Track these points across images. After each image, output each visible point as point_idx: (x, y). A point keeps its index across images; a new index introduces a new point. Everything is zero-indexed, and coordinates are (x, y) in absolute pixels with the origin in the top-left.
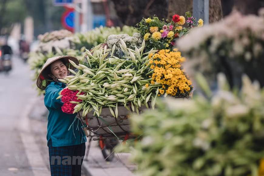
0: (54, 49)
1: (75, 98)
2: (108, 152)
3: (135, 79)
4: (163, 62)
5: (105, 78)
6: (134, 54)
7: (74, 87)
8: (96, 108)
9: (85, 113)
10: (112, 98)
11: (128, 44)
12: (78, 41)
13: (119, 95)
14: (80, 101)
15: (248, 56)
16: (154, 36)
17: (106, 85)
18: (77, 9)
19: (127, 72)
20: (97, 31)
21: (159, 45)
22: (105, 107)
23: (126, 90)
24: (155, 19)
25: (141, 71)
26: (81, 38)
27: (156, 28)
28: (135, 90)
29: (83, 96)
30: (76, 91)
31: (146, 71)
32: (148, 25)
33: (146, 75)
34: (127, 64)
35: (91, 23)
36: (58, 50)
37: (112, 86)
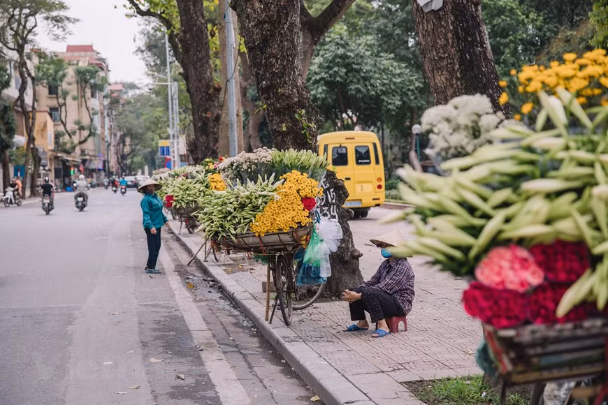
0: (161, 178)
1: (172, 200)
2: (191, 230)
3: (202, 189)
4: (215, 180)
5: (187, 189)
6: (201, 177)
7: (172, 194)
8: (183, 204)
9: (178, 206)
10: (191, 198)
11: (197, 172)
12: (173, 173)
13: (195, 197)
14: (175, 201)
15: (249, 170)
16: (210, 167)
17: (188, 192)
18: (172, 159)
19: (198, 186)
20: (183, 168)
21: (213, 172)
22: (188, 203)
23: (197, 194)
24: (211, 159)
25: (205, 184)
26: (175, 172)
27: (211, 164)
28: (202, 194)
29: (177, 198)
30: (173, 196)
31: (207, 185)
32: (208, 162)
33: (207, 187)
34: (198, 181)
35: (180, 165)
36: (163, 178)
37: (191, 193)
